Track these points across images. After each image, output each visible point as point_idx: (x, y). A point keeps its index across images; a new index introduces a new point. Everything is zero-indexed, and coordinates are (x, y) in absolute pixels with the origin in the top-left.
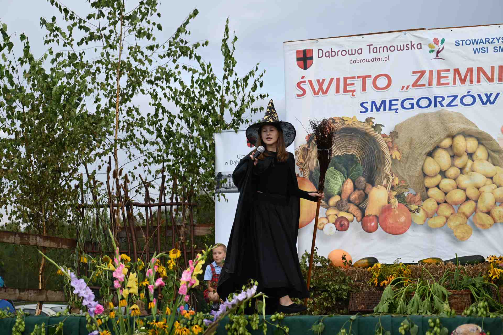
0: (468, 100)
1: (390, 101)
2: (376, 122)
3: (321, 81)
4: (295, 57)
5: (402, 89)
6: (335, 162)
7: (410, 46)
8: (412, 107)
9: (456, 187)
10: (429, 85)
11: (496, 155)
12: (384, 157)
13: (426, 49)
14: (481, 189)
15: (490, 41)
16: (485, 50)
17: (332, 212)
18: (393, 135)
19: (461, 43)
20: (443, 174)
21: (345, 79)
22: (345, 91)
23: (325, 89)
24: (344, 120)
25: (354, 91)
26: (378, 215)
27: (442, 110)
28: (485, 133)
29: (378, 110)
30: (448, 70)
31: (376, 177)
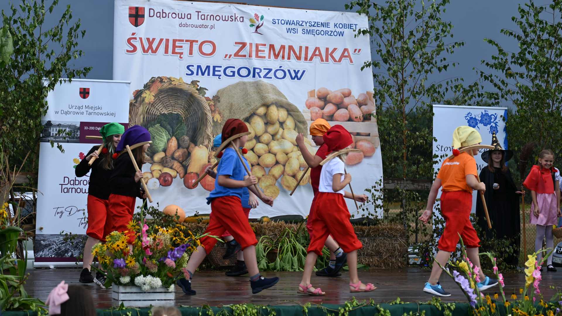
0: (280, 74)
1: (214, 67)
2: (201, 85)
3: (151, 40)
4: (127, 12)
5: (225, 57)
6: (161, 120)
7: (234, 18)
8: (234, 75)
9: (268, 152)
10: (249, 57)
11: (301, 126)
12: (207, 119)
13: (247, 22)
14: (289, 155)
15: (300, 24)
16: (295, 31)
17: (157, 167)
18: (216, 99)
19: (277, 21)
20: (258, 138)
21: (174, 41)
22: (174, 52)
23: (154, 49)
24: (171, 80)
25: (182, 53)
26: (199, 173)
27: (260, 81)
28: (293, 105)
29: (203, 74)
30: (265, 45)
31: (199, 137)
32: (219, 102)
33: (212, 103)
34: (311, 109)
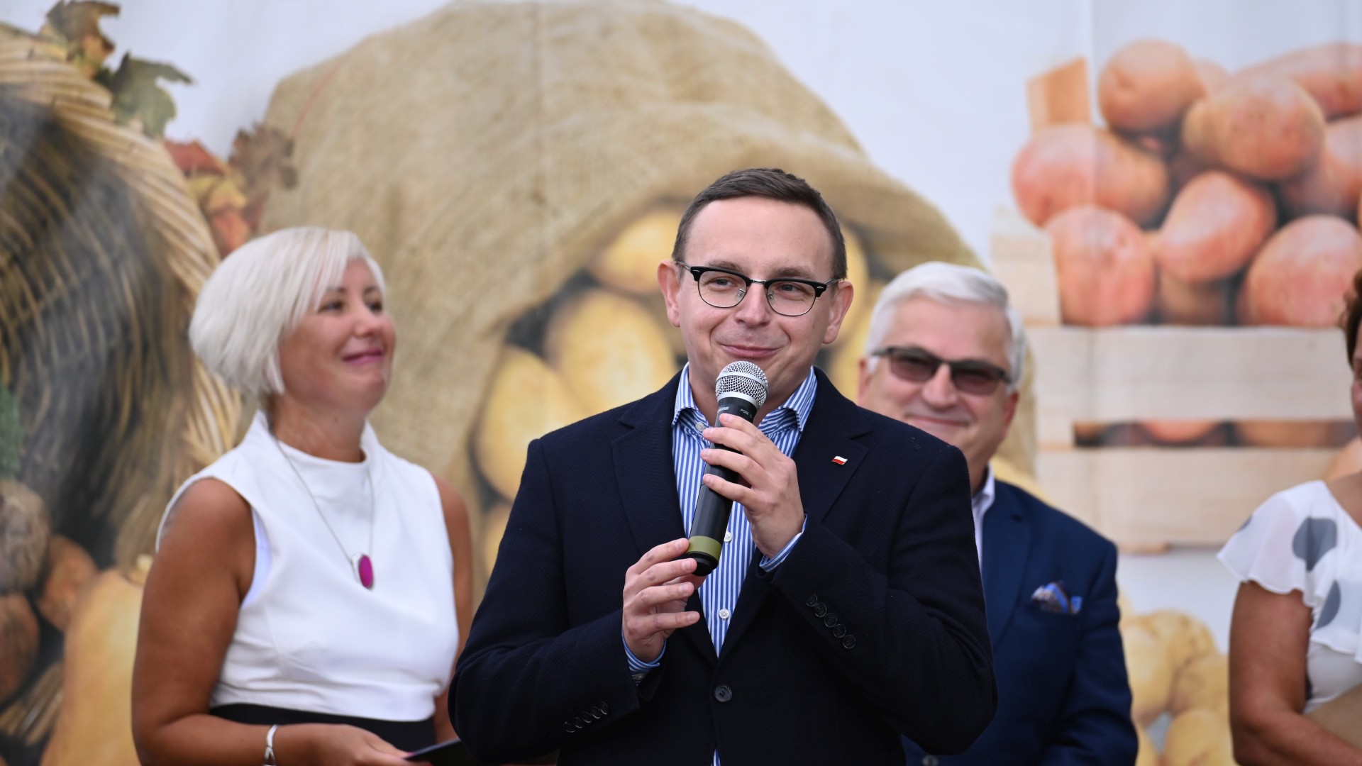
18: (260, 154)
31: (129, 490)
32: (290, 179)
33: (230, 193)
34: (1057, 223)
